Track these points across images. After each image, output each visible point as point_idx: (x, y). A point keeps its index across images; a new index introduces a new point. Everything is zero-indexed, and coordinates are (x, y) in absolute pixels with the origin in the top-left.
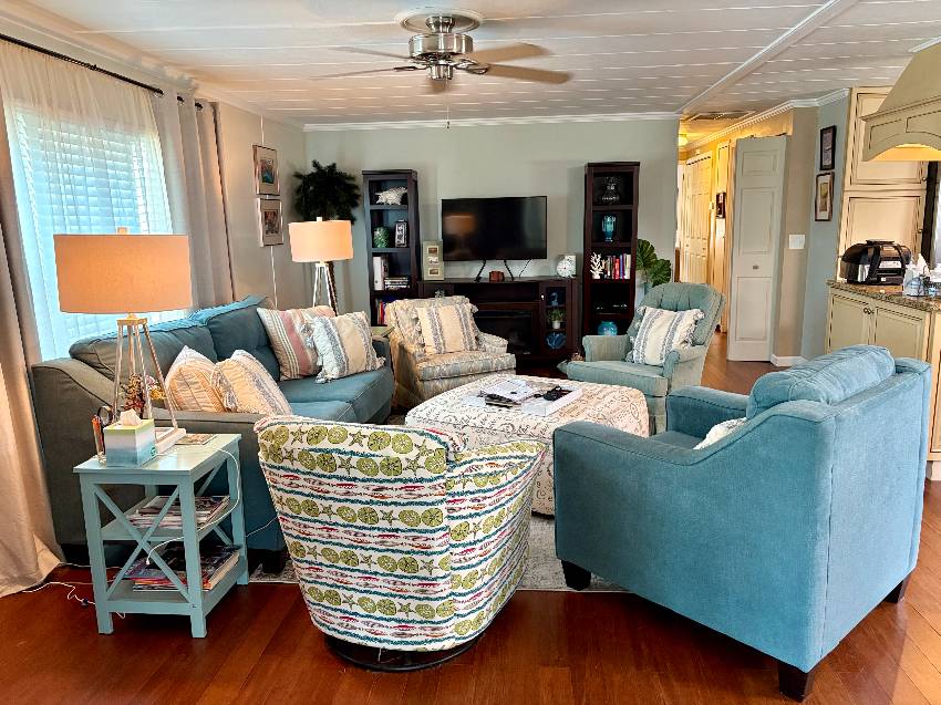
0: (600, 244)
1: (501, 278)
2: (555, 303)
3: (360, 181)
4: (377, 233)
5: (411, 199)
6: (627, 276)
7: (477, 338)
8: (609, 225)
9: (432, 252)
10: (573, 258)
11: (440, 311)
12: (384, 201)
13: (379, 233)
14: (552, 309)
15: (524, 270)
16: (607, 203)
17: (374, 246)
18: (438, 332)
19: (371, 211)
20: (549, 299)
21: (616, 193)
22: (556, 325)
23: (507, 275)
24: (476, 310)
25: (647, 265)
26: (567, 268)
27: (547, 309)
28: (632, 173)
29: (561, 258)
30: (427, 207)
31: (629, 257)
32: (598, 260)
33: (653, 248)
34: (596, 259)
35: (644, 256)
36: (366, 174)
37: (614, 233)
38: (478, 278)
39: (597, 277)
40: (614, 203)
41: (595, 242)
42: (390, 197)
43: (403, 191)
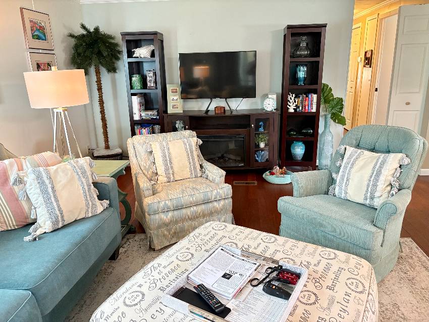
0: (295, 87)
1: (223, 111)
2: (261, 130)
3: (119, 40)
4: (134, 79)
5: (157, 54)
6: (314, 110)
7: (201, 166)
8: (302, 73)
9: (174, 91)
10: (275, 97)
11: (170, 146)
12: (138, 55)
13: (136, 78)
14: (259, 134)
15: (240, 105)
16: (300, 56)
17: (132, 88)
18: (168, 163)
19: (129, 63)
20: (257, 127)
21: (307, 48)
22: (262, 145)
23: (227, 108)
24: (201, 142)
25: (327, 101)
26: (270, 104)
27: (256, 134)
28: (320, 33)
29: (265, 96)
30: (170, 59)
31: (315, 96)
32: (293, 98)
33: (331, 89)
34: (291, 98)
35: (325, 95)
36: (124, 35)
37: (305, 79)
38: (207, 111)
39: (291, 110)
40: (306, 56)
41: (291, 85)
42: (142, 52)
43: (152, 47)
